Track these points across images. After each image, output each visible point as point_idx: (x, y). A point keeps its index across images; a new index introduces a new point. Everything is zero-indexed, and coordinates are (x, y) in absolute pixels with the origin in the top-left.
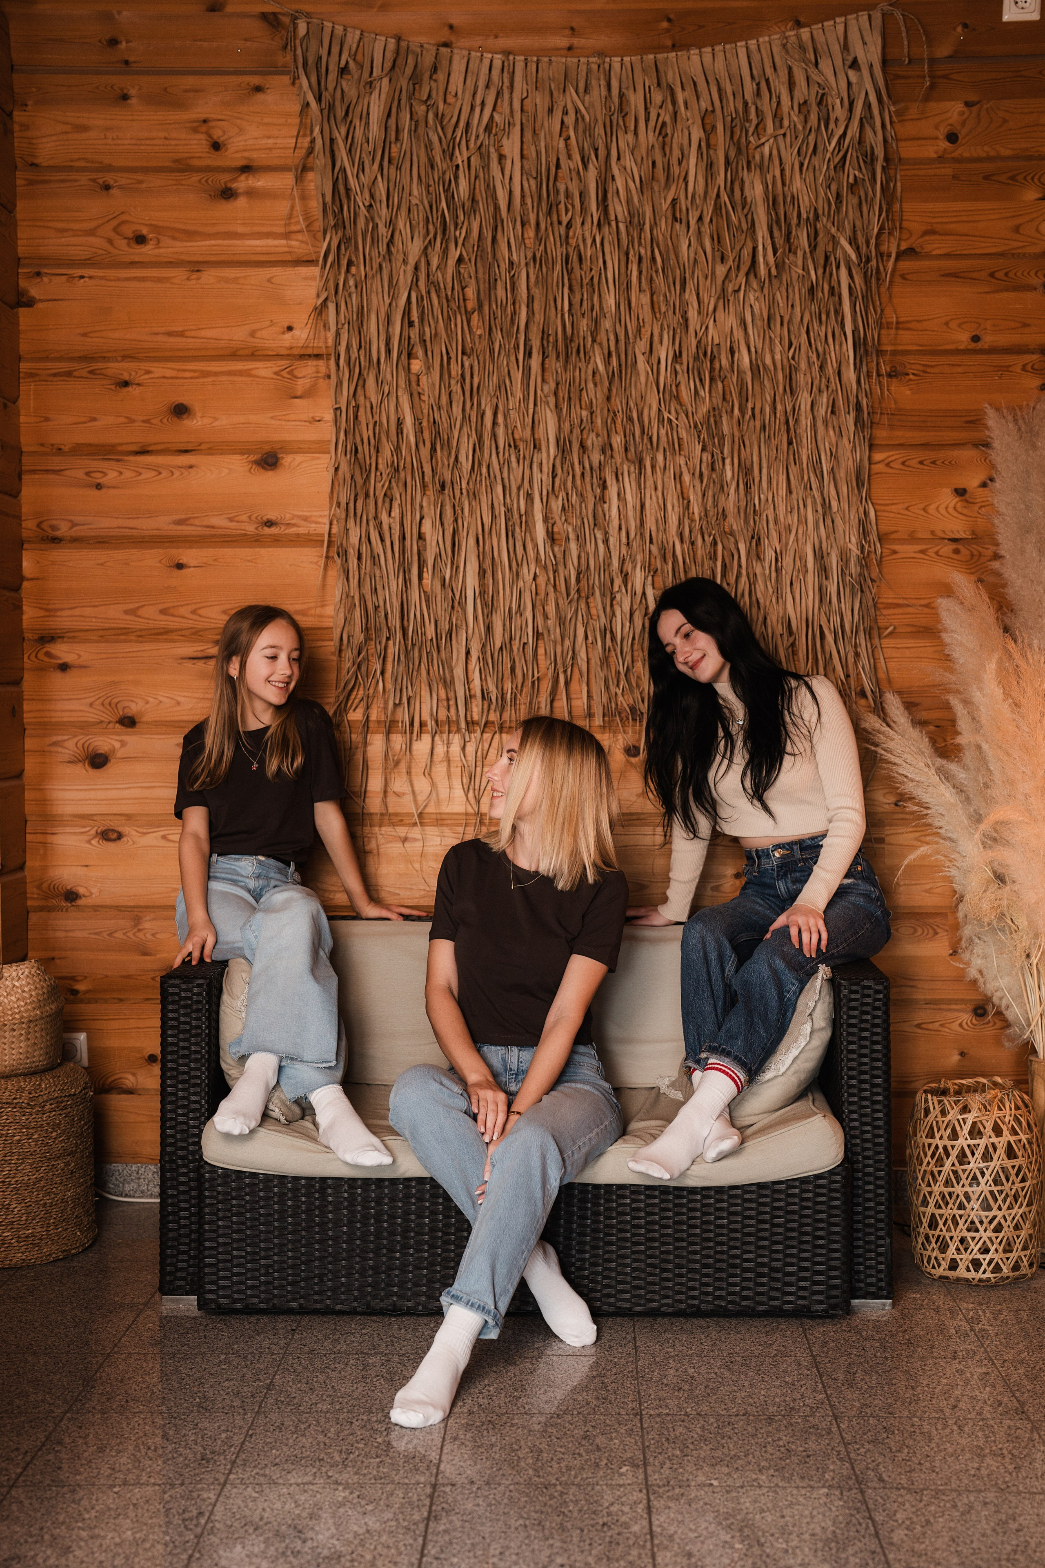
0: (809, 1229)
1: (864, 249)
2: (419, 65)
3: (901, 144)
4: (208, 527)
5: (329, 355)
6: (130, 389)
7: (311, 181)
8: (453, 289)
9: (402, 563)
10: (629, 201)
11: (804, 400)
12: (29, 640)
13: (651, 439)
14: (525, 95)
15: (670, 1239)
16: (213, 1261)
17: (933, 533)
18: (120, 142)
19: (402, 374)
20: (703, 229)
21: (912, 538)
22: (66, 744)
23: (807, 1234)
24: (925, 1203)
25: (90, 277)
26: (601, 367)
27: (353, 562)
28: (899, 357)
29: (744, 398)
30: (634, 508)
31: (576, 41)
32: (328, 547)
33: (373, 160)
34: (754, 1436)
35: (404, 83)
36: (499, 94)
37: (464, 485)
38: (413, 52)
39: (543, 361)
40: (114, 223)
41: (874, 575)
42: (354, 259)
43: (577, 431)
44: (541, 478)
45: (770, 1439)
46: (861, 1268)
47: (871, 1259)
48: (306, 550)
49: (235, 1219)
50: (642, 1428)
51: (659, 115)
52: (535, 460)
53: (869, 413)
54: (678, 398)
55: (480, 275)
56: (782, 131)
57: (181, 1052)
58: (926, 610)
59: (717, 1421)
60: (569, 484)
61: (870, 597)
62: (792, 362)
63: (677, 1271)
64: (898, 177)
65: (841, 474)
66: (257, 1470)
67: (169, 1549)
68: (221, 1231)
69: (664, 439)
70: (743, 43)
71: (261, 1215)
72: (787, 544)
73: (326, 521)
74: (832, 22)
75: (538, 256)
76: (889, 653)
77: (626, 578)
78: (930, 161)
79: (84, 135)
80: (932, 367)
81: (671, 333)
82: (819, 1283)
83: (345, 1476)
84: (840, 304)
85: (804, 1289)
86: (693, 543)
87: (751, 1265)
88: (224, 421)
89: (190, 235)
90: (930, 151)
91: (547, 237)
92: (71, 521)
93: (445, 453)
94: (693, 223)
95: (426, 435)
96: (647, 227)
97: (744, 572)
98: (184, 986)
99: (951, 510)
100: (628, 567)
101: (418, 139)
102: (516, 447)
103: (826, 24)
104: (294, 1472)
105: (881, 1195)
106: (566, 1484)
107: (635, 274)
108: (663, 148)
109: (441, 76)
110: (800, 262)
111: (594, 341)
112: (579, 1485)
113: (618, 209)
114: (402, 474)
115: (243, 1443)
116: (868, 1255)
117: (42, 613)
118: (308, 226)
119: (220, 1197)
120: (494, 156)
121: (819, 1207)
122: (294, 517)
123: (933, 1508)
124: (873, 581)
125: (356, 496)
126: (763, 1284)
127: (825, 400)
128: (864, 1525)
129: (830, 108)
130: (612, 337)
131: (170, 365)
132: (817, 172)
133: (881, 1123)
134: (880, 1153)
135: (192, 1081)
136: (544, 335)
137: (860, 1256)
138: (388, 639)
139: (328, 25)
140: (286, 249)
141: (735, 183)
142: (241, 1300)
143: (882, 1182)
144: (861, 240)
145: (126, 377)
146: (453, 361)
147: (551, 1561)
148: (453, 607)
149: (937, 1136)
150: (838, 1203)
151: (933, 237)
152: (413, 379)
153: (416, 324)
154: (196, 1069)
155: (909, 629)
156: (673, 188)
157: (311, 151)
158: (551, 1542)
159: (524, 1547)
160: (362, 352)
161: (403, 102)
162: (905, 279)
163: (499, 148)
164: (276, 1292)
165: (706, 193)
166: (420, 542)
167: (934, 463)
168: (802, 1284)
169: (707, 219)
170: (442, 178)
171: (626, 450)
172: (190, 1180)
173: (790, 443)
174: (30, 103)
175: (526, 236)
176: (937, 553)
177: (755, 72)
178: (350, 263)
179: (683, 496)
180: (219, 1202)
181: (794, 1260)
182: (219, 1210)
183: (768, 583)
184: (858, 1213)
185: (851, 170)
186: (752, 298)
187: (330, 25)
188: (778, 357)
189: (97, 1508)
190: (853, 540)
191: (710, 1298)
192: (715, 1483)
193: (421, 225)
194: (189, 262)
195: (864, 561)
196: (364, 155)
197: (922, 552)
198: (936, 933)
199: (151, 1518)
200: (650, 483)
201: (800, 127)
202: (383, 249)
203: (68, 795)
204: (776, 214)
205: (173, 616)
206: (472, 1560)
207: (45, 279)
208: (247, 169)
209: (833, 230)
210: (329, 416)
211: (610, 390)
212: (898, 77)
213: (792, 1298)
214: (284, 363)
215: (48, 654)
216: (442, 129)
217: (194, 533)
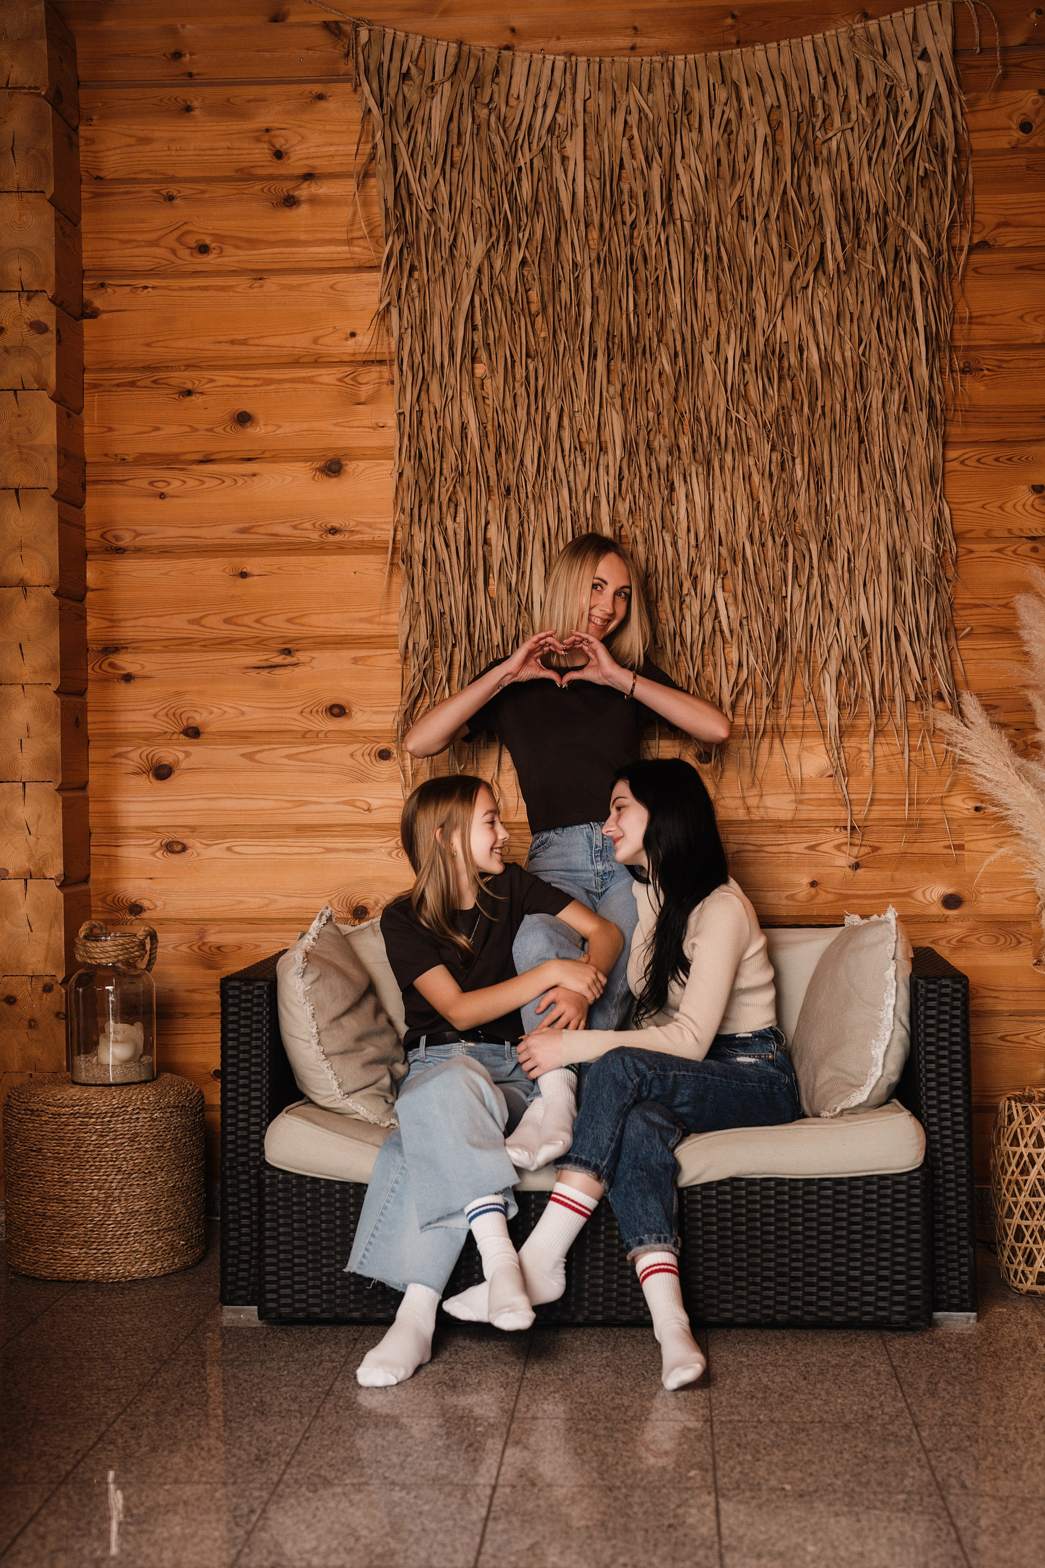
0: (888, 1236)
1: (935, 243)
2: (481, 71)
3: (973, 135)
4: (272, 535)
5: (392, 361)
6: (193, 398)
7: (374, 187)
8: (517, 291)
9: (467, 568)
10: (694, 199)
11: (876, 397)
12: (93, 651)
13: (719, 439)
14: (587, 96)
15: (743, 1246)
16: (273, 1268)
17: (1010, 531)
18: (182, 153)
19: (466, 378)
20: (769, 226)
21: (989, 537)
22: (131, 755)
23: (886, 1241)
24: (1010, 1214)
25: (154, 288)
26: (667, 368)
27: (418, 568)
28: (973, 353)
29: (814, 397)
30: (703, 510)
31: (638, 41)
32: (393, 553)
33: (435, 163)
34: (829, 1442)
35: (465, 86)
36: (561, 96)
37: (529, 489)
38: (475, 56)
39: (609, 362)
40: (177, 234)
41: (950, 575)
42: (417, 264)
43: (643, 433)
44: (607, 480)
45: (846, 1446)
46: (944, 1279)
47: (953, 1270)
48: (371, 557)
49: (296, 1225)
50: (712, 1434)
51: (723, 112)
52: (601, 462)
53: (942, 410)
54: (746, 397)
55: (544, 276)
56: (850, 125)
57: (241, 1056)
58: (1004, 610)
59: (791, 1427)
60: (636, 487)
61: (945, 597)
62: (863, 358)
63: (751, 1279)
64: (970, 169)
65: (915, 472)
66: (311, 1471)
67: (217, 1545)
68: (282, 1239)
69: (732, 439)
70: (809, 37)
71: (323, 1222)
72: (860, 544)
73: (391, 528)
74: (900, 13)
75: (602, 257)
76: (966, 654)
77: (695, 580)
78: (1003, 152)
79: (148, 148)
80: (1007, 361)
81: (739, 332)
82: (899, 1293)
83: (402, 1477)
84: (912, 299)
85: (884, 1299)
86: (763, 545)
87: (827, 1274)
88: (287, 429)
89: (253, 243)
90: (1003, 142)
91: (611, 236)
92: (135, 531)
93: (511, 457)
94: (759, 220)
95: (491, 438)
96: (713, 225)
97: (816, 573)
98: (244, 988)
99: (1028, 507)
100: (697, 569)
101: (481, 143)
102: (582, 450)
103: (894, 15)
104: (350, 1474)
105: (963, 1202)
106: (632, 1486)
107: (701, 273)
108: (729, 146)
109: (503, 79)
110: (869, 257)
111: (660, 341)
112: (645, 1489)
113: (683, 208)
114: (467, 479)
115: (298, 1445)
116: (950, 1265)
117: (106, 624)
118: (370, 232)
119: (281, 1203)
120: (557, 157)
121: (898, 1214)
122: (358, 523)
123: (1019, 1515)
124: (948, 581)
125: (420, 501)
126: (840, 1294)
127: (897, 397)
128: (945, 1531)
129: (899, 99)
130: (678, 337)
131: (233, 373)
132: (886, 166)
133: (961, 1128)
134: (962, 1158)
135: (254, 1086)
136: (609, 335)
137: (942, 1266)
138: (454, 646)
139: (390, 32)
140: (349, 256)
141: (801, 178)
142: (302, 1310)
143: (964, 1189)
144: (932, 234)
145: (189, 386)
146: (517, 364)
147: (614, 1560)
148: (519, 613)
149: (1022, 1144)
150: (917, 1209)
151: (1006, 230)
152: (478, 382)
153: (480, 327)
154: (256, 1073)
155: (987, 630)
156: (739, 185)
157: (372, 157)
158: (614, 1542)
159: (585, 1547)
160: (426, 356)
161: (465, 106)
162: (977, 272)
163: (562, 149)
164: (338, 1301)
165: (772, 189)
166: (486, 547)
167: (1010, 459)
168: (882, 1294)
169: (773, 216)
170: (504, 180)
171: (694, 451)
172: (251, 1186)
173: (861, 441)
174: (95, 117)
175: (590, 237)
176: (1014, 552)
177: (821, 65)
178: (412, 269)
179: (752, 497)
180: (279, 1208)
181: (872, 1269)
182: (280, 1217)
183: (841, 584)
184: (940, 1222)
185: (921, 162)
186: (821, 295)
187: (392, 31)
188: (848, 354)
189: (147, 1504)
190: (928, 539)
191: (785, 1308)
192: (788, 1487)
193: (484, 228)
194: (253, 270)
195: (939, 560)
196: (426, 160)
197: (999, 551)
198: (1019, 942)
199: (201, 1514)
200: (718, 484)
201: (868, 120)
202: (446, 253)
203: (132, 807)
204: (845, 209)
205: (236, 624)
206: (531, 1559)
207: (109, 290)
208: (309, 177)
209: (903, 224)
210: (392, 421)
211: (676, 391)
212: (969, 67)
213: (871, 1309)
214: (348, 369)
215: (112, 665)
216: (505, 132)
217: (259, 541)
